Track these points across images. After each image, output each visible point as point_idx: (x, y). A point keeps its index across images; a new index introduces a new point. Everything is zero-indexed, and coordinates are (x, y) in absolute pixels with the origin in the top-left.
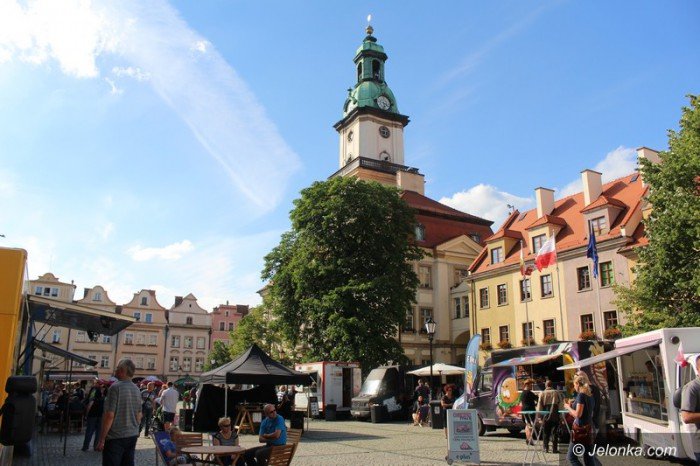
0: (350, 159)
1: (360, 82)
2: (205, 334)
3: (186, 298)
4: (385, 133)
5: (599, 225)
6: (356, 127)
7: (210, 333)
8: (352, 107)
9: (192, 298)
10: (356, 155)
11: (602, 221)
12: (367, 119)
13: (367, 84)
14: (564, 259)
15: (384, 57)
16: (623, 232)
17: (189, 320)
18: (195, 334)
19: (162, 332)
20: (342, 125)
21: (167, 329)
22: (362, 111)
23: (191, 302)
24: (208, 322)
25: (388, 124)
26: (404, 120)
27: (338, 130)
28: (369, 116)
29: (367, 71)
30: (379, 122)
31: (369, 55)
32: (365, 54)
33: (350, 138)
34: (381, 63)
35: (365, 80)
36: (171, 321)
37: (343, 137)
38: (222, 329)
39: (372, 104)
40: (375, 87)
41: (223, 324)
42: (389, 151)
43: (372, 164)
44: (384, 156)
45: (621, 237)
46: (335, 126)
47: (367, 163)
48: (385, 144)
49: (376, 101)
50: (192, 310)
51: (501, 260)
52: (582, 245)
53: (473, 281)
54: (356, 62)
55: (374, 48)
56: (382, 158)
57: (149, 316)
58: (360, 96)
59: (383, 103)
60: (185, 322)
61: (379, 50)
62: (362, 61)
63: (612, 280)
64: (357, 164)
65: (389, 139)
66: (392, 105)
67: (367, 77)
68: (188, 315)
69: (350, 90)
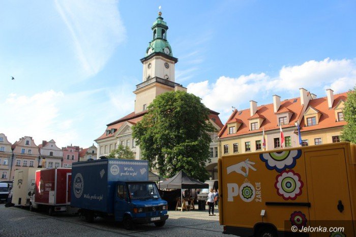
0: (149, 77)
1: (154, 40)
2: (60, 161)
3: (50, 142)
4: (167, 66)
5: (283, 120)
6: (153, 62)
7: (62, 160)
8: (151, 51)
9: (53, 142)
10: (153, 76)
11: (285, 118)
12: (160, 58)
13: (159, 40)
14: (267, 134)
15: (167, 28)
16: (296, 124)
17: (51, 153)
18: (54, 161)
19: (37, 159)
20: (144, 60)
21: (39, 158)
22: (157, 54)
23: (53, 144)
24: (61, 154)
25: (168, 62)
26: (176, 60)
27: (143, 62)
28: (160, 57)
29: (159, 34)
30: (164, 60)
31: (160, 27)
32: (158, 25)
33: (149, 67)
34: (165, 30)
35: (158, 39)
36: (41, 154)
37: (145, 66)
38: (68, 159)
39: (162, 51)
40: (163, 42)
41: (68, 156)
42: (168, 75)
43: (161, 81)
44: (166, 77)
45: (295, 126)
46: (141, 60)
47: (159, 80)
48: (167, 71)
49: (163, 50)
50: (53, 148)
51: (234, 132)
52: (276, 128)
53: (220, 141)
54: (152, 29)
55: (162, 23)
56: (166, 78)
57: (30, 150)
58: (156, 46)
59: (166, 51)
60: (49, 154)
61: (164, 24)
62: (156, 29)
63: (290, 145)
64: (154, 80)
65: (169, 69)
66: (170, 52)
67: (159, 37)
68: (51, 151)
69: (150, 43)
